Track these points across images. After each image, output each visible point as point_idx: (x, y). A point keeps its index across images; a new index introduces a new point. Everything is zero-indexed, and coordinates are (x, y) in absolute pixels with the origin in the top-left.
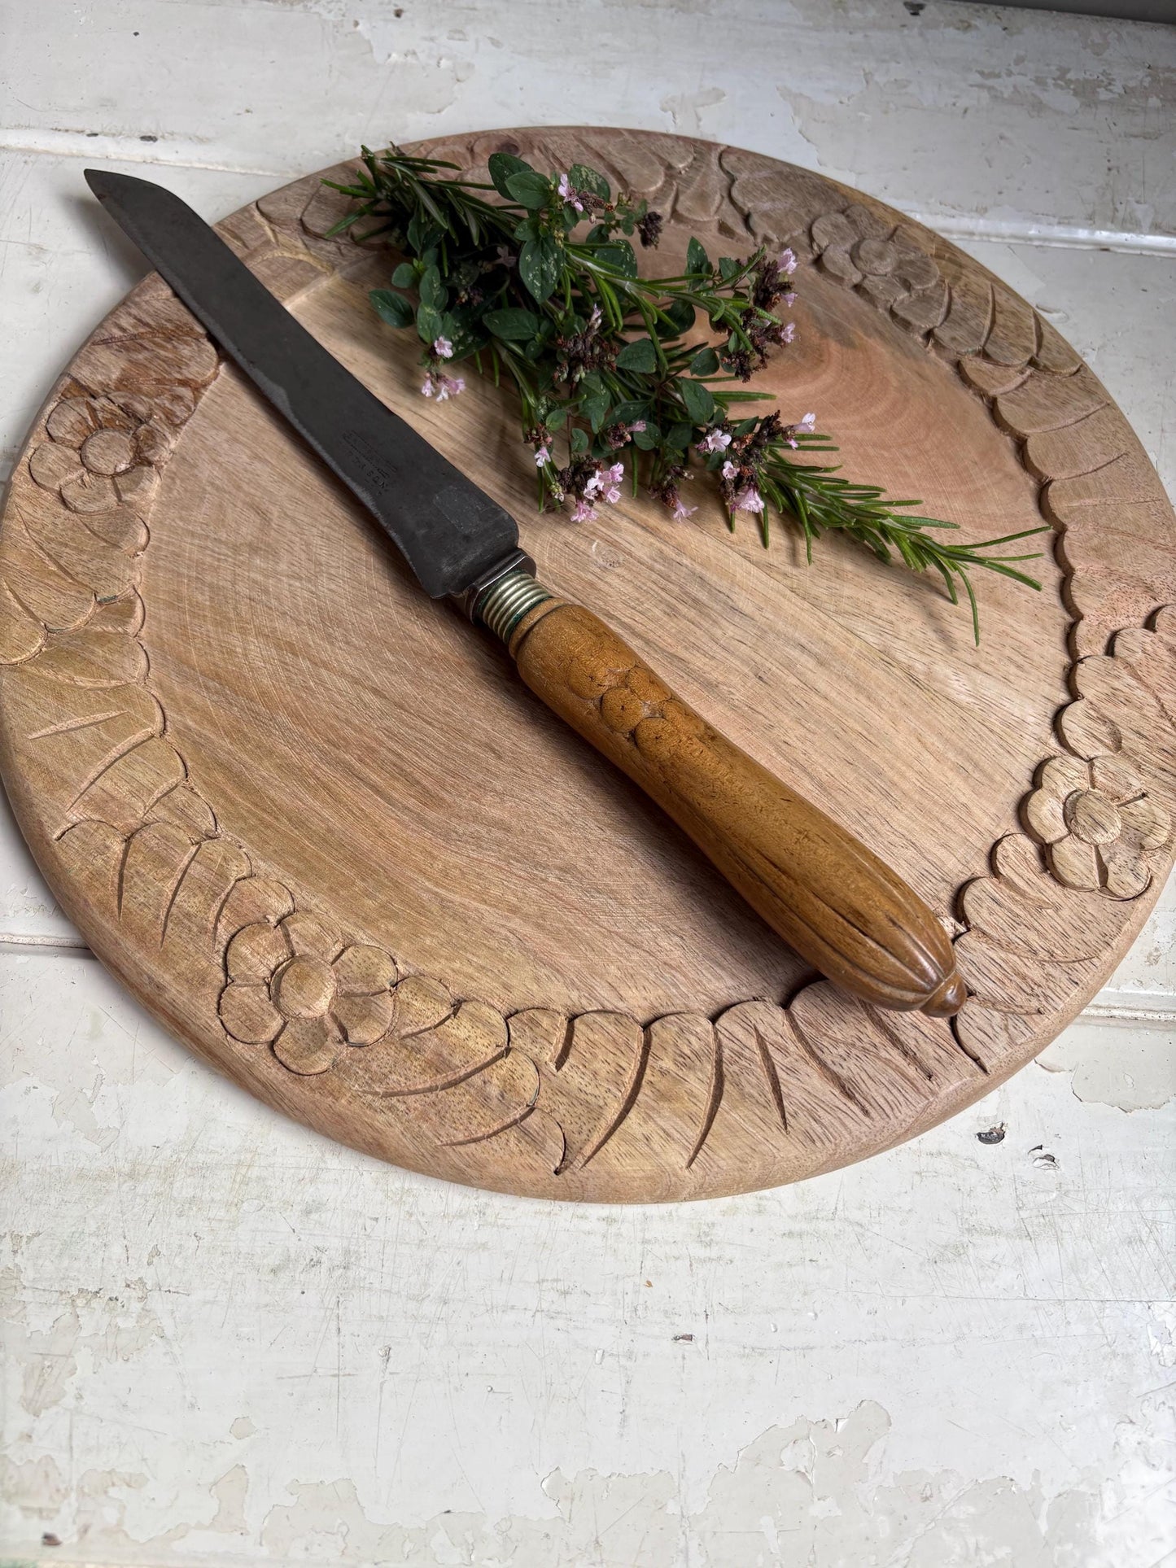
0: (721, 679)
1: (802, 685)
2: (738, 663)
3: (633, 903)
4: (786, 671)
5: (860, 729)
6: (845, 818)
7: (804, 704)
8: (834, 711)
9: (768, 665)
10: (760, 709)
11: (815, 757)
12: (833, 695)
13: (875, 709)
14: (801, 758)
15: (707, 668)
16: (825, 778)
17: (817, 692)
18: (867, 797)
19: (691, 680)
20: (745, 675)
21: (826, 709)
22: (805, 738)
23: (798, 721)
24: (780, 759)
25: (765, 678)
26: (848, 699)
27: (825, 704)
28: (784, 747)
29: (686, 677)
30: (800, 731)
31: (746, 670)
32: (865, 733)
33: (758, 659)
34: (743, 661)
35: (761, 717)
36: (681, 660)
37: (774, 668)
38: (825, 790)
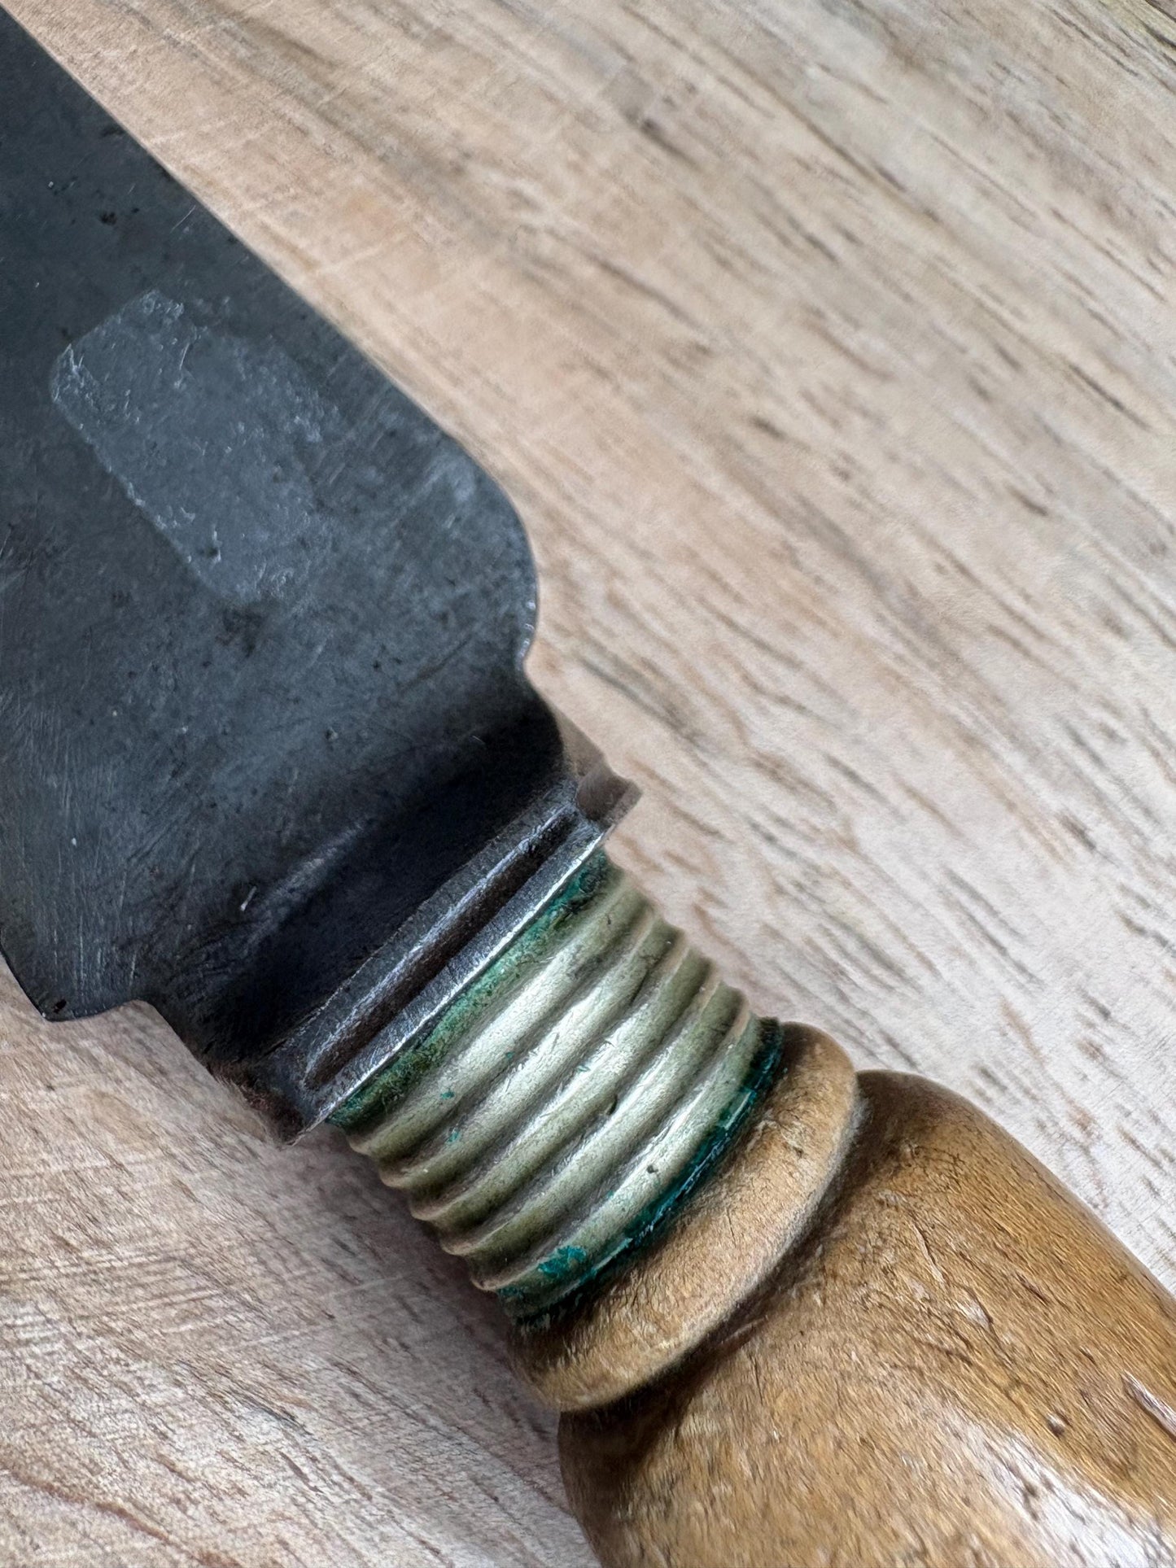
0: (476, 136)
1: (829, 158)
2: (553, 61)
3: (53, 1268)
4: (762, 97)
5: (1073, 352)
6: (1016, 760)
7: (837, 244)
8: (968, 274)
9: (682, 66)
10: (649, 273)
11: (890, 486)
12: (959, 198)
13: (1134, 259)
14: (830, 496)
15: (414, 89)
16: (930, 583)
17: (891, 183)
18: (1109, 657)
19: (340, 147)
20: (586, 118)
21: (934, 266)
22: (847, 399)
23: (814, 322)
24: (738, 502)
25: (669, 126)
26: (1021, 218)
27: (927, 242)
28: (756, 444)
29: (319, 133)
30: (826, 370)
31: (589, 93)
32: (1094, 368)
33: (638, 39)
34: (579, 55)
35: (652, 311)
36: (295, 50)
37: (708, 84)
38: (932, 635)
